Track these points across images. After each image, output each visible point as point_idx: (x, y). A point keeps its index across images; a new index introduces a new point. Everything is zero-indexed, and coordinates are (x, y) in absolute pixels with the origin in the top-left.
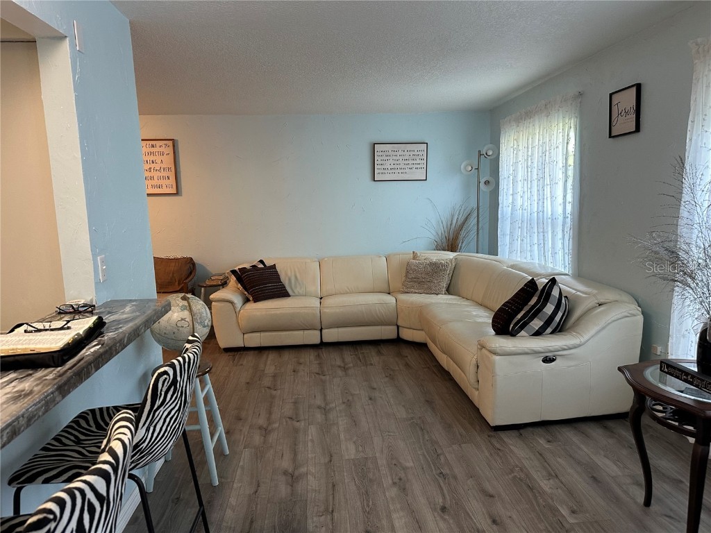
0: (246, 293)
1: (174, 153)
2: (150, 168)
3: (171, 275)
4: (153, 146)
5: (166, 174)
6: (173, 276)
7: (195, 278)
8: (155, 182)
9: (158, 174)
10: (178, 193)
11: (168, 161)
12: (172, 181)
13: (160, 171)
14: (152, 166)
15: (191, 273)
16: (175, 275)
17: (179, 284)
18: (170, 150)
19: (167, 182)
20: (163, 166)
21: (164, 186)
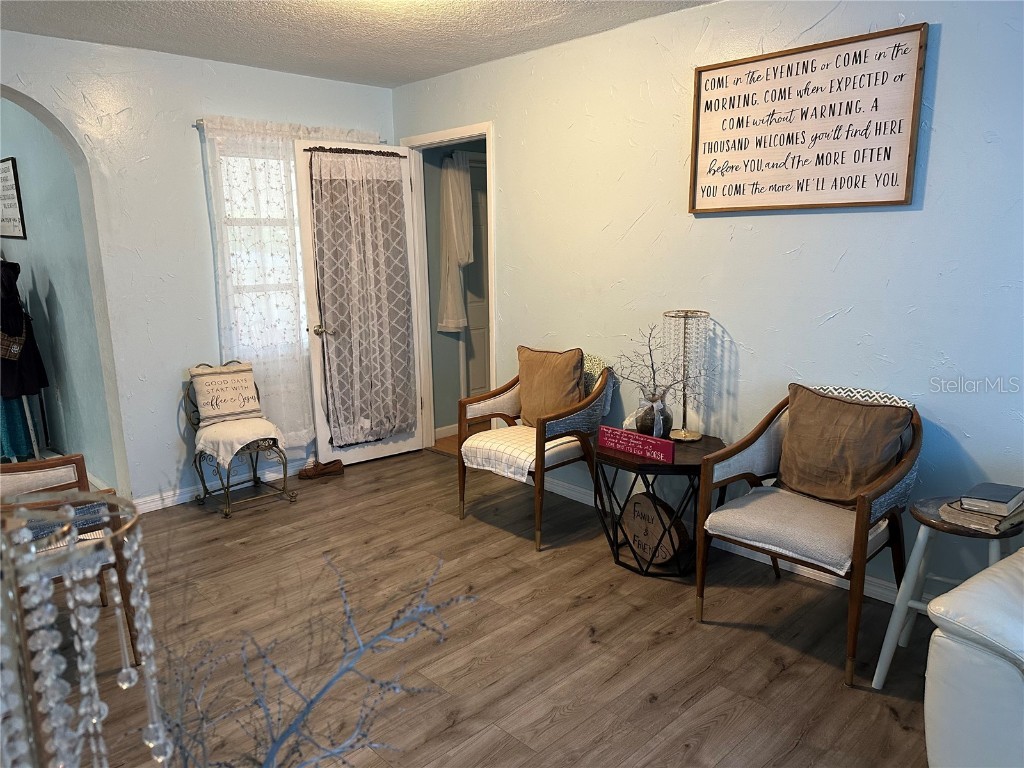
1: (921, 69)
2: (839, 128)
3: (836, 452)
4: (857, 58)
5: (877, 142)
6: (841, 456)
7: (913, 476)
8: (847, 169)
9: (859, 143)
10: (907, 202)
11: (897, 100)
12: (899, 164)
13: (865, 133)
14: (844, 120)
15: (899, 457)
16: (847, 454)
17: (855, 484)
18: (909, 63)
19: (883, 166)
20: (877, 118)
21: (871, 181)
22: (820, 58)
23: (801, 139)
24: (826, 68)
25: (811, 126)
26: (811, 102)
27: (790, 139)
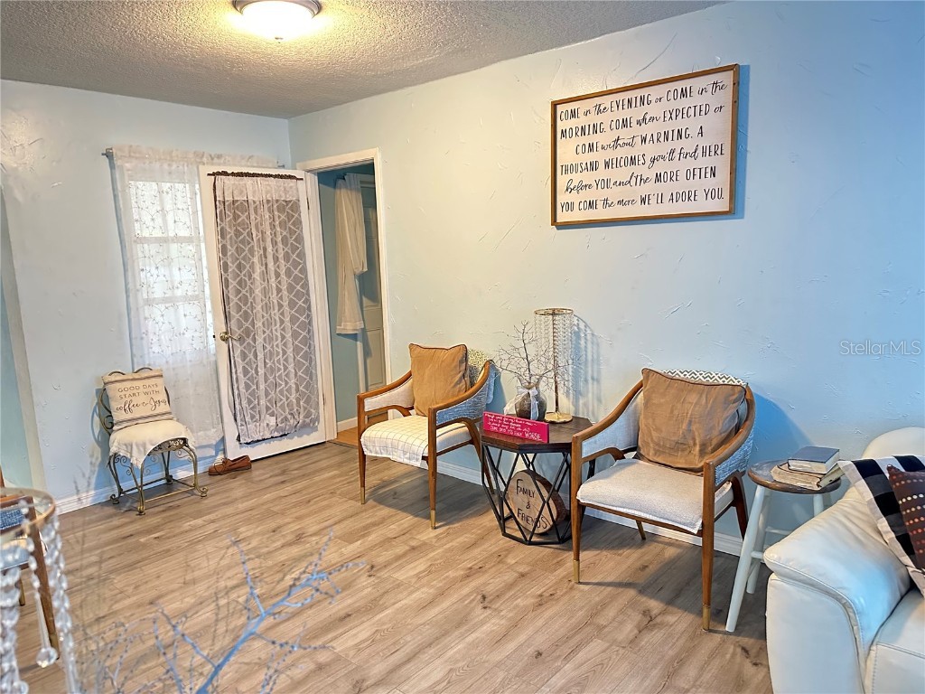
0: (907, 560)
1: (736, 102)
2: (673, 151)
3: (684, 426)
4: (684, 93)
6: (689, 430)
7: (749, 444)
8: (682, 185)
9: (690, 163)
10: (733, 211)
11: (717, 127)
12: (722, 180)
13: (694, 155)
14: (678, 144)
15: (737, 428)
16: (694, 427)
17: (702, 453)
18: (726, 98)
19: (710, 183)
20: (704, 142)
21: (701, 194)
22: (654, 92)
23: (642, 161)
24: (659, 103)
25: (651, 150)
26: (649, 130)
27: (633, 161)
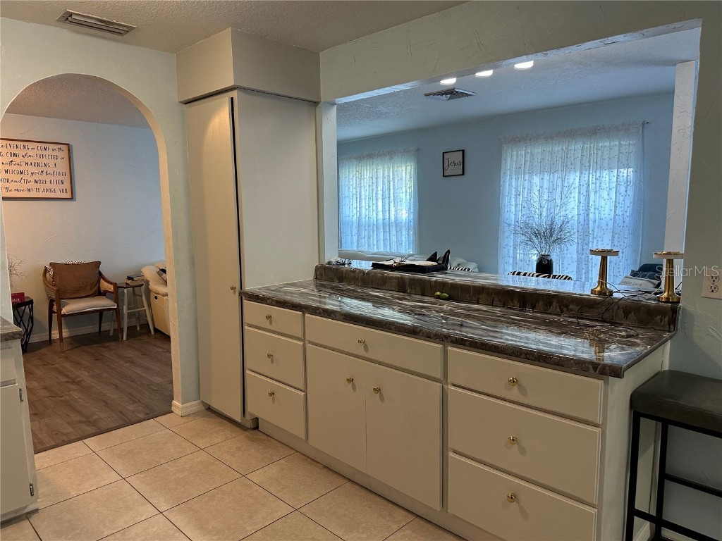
1: (69, 158)
2: (42, 172)
4: (45, 149)
5: (61, 178)
8: (48, 186)
9: (51, 177)
10: (72, 198)
11: (62, 166)
12: (67, 185)
13: (53, 174)
14: (45, 169)
18: (64, 154)
19: (61, 186)
20: (57, 170)
21: (57, 191)
22: (31, 145)
23: (26, 173)
24: (33, 150)
25: (31, 169)
26: (29, 160)
27: (21, 172)
